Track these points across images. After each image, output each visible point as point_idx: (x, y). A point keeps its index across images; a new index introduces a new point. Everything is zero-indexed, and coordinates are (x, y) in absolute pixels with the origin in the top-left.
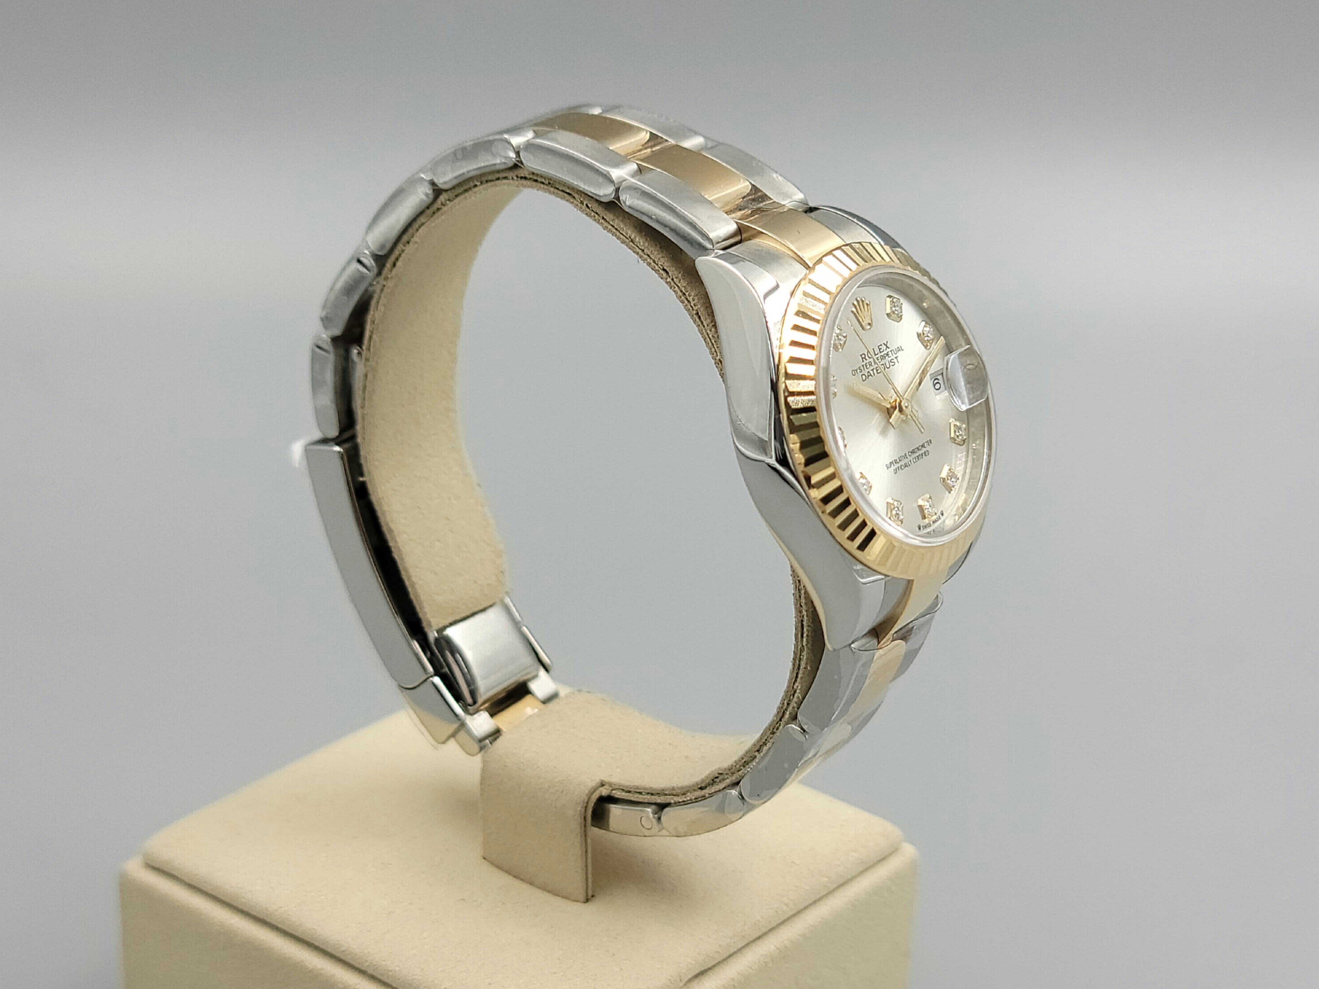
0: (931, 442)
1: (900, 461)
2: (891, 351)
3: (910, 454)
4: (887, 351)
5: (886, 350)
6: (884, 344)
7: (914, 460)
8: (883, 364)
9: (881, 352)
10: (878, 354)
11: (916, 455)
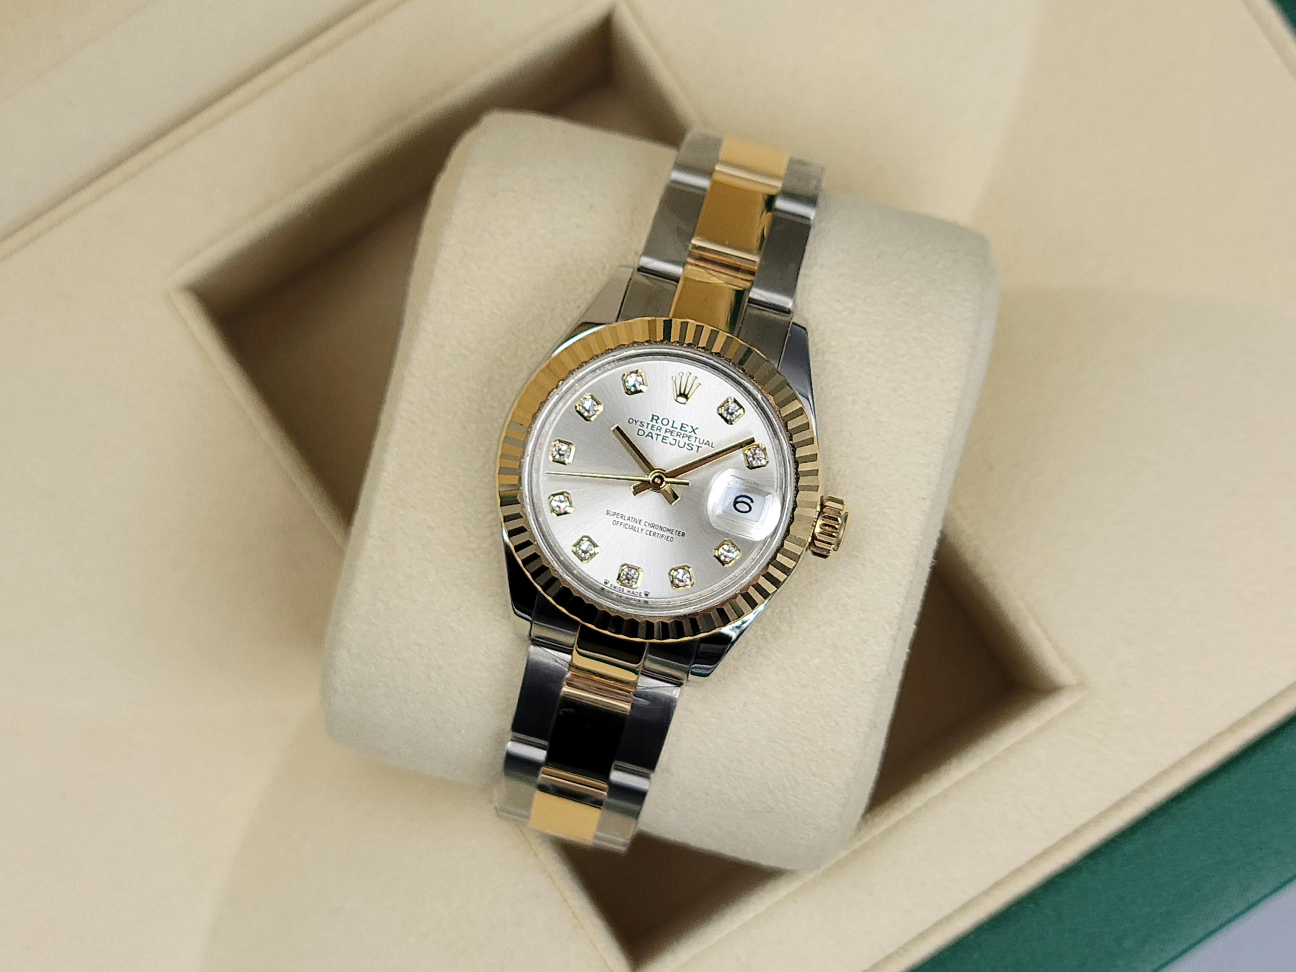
0: (683, 535)
1: (629, 519)
2: (696, 438)
3: (647, 524)
4: (690, 434)
5: (691, 432)
6: (692, 427)
7: (648, 532)
8: (676, 440)
9: (681, 429)
10: (676, 428)
11: (653, 530)
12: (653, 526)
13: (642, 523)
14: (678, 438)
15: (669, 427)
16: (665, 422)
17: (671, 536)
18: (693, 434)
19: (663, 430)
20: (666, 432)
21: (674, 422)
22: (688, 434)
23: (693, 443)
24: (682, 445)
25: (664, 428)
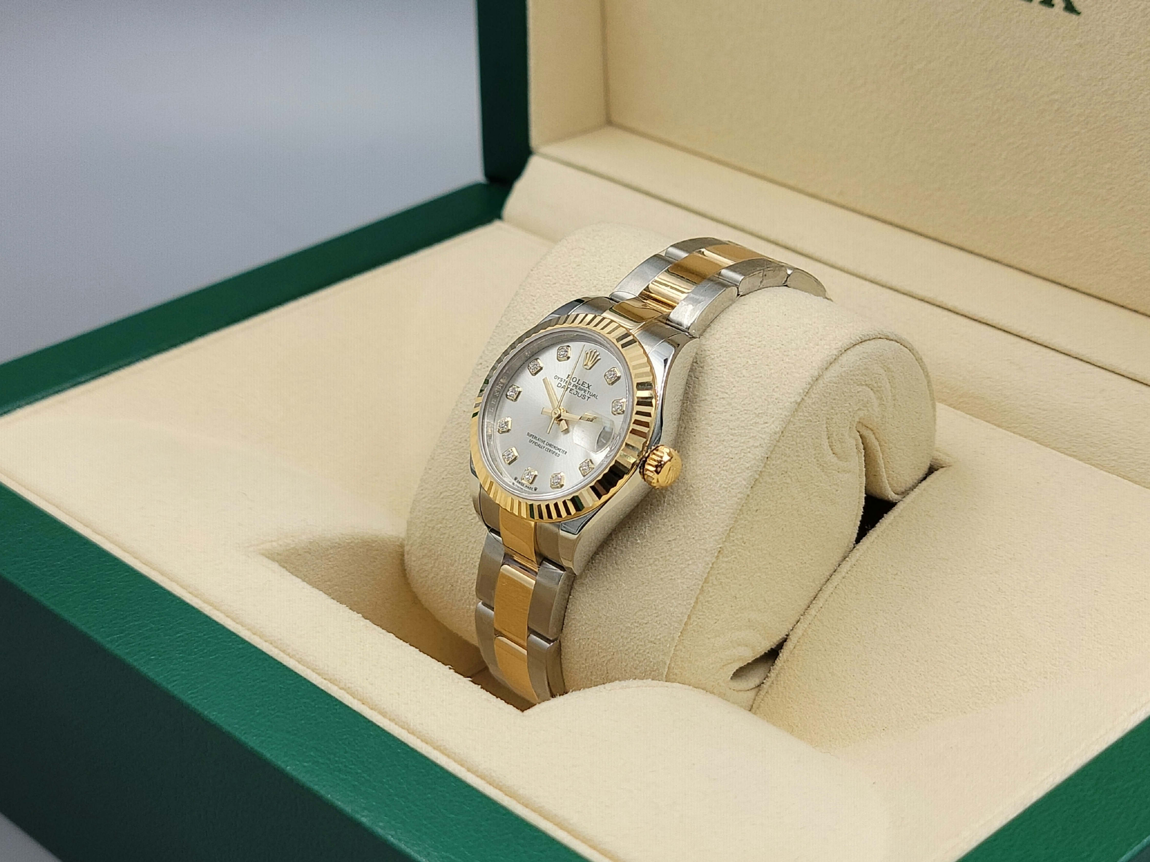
0: (565, 453)
1: (538, 440)
3: (548, 444)
7: (547, 450)
11: (550, 448)
12: (550, 445)
13: (545, 443)
14: (579, 391)
15: (575, 383)
16: (574, 380)
17: (559, 453)
18: (587, 389)
19: (572, 385)
20: (573, 386)
21: (579, 380)
22: (585, 389)
23: (586, 395)
24: (579, 396)
25: (573, 383)
